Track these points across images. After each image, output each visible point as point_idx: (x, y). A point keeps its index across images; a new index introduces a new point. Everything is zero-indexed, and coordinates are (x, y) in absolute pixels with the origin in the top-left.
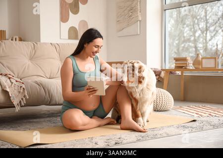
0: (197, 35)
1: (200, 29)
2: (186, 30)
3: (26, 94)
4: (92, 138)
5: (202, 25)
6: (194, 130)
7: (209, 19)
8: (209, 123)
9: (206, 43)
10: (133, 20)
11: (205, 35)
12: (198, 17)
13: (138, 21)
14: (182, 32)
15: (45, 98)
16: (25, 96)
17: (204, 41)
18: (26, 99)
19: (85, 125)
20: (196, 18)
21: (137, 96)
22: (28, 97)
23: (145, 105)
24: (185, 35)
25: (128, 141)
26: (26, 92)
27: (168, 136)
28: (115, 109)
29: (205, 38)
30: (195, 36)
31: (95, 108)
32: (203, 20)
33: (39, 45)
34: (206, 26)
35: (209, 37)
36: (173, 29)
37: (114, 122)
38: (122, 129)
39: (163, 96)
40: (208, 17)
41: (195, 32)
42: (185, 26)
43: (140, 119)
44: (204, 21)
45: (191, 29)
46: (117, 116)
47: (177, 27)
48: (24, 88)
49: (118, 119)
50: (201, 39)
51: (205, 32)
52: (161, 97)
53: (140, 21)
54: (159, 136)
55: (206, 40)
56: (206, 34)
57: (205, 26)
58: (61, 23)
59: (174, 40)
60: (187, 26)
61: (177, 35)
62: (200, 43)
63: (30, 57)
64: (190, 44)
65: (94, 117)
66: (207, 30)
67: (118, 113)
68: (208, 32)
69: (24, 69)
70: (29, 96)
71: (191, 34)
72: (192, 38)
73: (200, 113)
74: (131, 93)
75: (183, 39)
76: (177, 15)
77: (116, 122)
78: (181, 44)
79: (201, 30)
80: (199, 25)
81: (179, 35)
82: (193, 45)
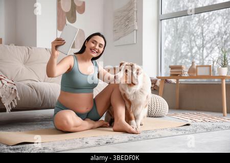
0: (194, 51)
1: (196, 45)
2: (183, 47)
3: (18, 96)
4: (83, 139)
5: (199, 42)
6: (187, 132)
7: (205, 36)
8: (203, 127)
9: (203, 59)
10: (129, 29)
11: (201, 51)
12: (195, 34)
13: (134, 30)
14: (179, 48)
15: (37, 101)
16: (16, 98)
17: (201, 58)
18: (17, 100)
19: (77, 127)
20: (193, 35)
21: (131, 98)
22: (19, 99)
23: (139, 108)
24: (182, 51)
25: (120, 141)
26: (18, 94)
27: (161, 137)
28: (108, 112)
29: (201, 55)
30: (192, 52)
31: (88, 110)
32: (199, 37)
33: (33, 49)
34: (203, 43)
35: (205, 54)
36: (170, 45)
37: (107, 125)
38: (115, 131)
39: (158, 102)
40: (204, 35)
41: (192, 48)
42: (182, 42)
43: (133, 121)
44: (201, 38)
45: (188, 45)
46: (110, 119)
47: (175, 43)
48: (15, 90)
49: (111, 122)
50: (198, 56)
51: (202, 49)
52: (155, 103)
53: (136, 30)
54: (151, 137)
55: (203, 56)
56: (203, 51)
57: (201, 43)
58: (58, 31)
59: (171, 55)
60: (184, 42)
61: (174, 51)
62: (196, 59)
63: (24, 61)
64: (187, 60)
65: (87, 119)
66: (203, 47)
67: (111, 116)
68: (205, 48)
69: (18, 73)
70: (21, 98)
71: (188, 50)
72: (189, 54)
73: (194, 119)
74: (124, 94)
75: (180, 55)
76: (174, 31)
77: (109, 125)
78: (178, 60)
79: (198, 47)
80: (196, 42)
81: (176, 51)
82: (189, 61)
